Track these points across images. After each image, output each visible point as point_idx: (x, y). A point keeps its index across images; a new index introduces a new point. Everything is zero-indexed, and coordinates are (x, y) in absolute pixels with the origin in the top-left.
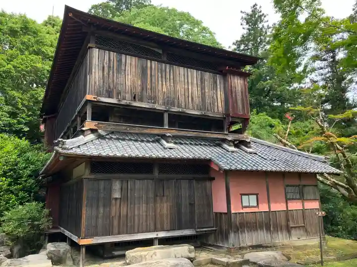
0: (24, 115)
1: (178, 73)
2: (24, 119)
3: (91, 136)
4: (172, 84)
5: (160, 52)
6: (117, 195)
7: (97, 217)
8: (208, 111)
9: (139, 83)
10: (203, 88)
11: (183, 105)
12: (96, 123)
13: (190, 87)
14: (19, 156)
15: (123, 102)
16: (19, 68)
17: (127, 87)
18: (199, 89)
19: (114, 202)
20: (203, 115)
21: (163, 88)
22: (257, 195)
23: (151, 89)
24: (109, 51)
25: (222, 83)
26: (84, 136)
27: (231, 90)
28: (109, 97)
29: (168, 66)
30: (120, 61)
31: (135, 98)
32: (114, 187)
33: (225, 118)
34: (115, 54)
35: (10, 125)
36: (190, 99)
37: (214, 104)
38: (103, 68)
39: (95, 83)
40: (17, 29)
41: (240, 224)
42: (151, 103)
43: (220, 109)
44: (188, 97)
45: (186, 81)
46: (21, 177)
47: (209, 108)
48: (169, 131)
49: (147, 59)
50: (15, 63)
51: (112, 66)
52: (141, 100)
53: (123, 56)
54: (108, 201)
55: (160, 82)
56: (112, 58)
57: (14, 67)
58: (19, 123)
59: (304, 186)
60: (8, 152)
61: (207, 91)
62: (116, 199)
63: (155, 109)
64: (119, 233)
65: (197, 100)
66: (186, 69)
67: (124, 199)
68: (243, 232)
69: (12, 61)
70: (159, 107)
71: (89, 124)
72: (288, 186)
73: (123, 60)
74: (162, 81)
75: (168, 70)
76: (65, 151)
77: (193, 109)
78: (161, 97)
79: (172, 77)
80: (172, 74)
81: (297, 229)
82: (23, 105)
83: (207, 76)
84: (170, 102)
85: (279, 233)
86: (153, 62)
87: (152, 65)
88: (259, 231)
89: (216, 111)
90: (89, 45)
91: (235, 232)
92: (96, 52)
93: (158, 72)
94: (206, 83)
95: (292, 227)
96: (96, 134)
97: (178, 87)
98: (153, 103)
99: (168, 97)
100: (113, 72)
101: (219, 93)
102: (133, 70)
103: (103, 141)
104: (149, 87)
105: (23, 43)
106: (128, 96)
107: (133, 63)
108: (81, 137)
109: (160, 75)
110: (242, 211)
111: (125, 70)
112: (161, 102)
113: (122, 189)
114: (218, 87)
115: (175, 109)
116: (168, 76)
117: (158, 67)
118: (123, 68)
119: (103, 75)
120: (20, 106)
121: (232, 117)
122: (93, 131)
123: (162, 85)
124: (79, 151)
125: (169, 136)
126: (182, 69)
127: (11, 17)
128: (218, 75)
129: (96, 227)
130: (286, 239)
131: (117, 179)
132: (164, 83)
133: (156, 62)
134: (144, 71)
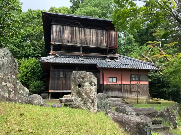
0: (39, 50)
1: (86, 31)
2: (39, 51)
3: (53, 56)
4: (84, 36)
5: (79, 23)
6: (62, 76)
7: (55, 84)
8: (99, 45)
9: (70, 36)
10: (97, 37)
11: (88, 43)
12: (54, 52)
13: (92, 37)
14: (35, 65)
15: (64, 44)
16: (36, 32)
17: (66, 38)
18: (96, 37)
19: (60, 78)
20: (97, 47)
21: (80, 37)
22: (116, 78)
23: (75, 38)
24: (59, 25)
25: (106, 34)
26: (50, 56)
27: (110, 36)
28: (59, 42)
29: (82, 29)
30: (63, 29)
31: (69, 42)
32: (61, 74)
33: (107, 48)
34: (61, 26)
35: (34, 54)
36: (91, 41)
37: (102, 43)
38: (57, 31)
39: (54, 37)
40: (35, 16)
41: (107, 88)
42: (75, 43)
43: (105, 45)
44: (91, 40)
45: (90, 34)
46: (36, 72)
47: (100, 45)
48: (82, 54)
49: (74, 27)
50: (34, 30)
51: (60, 31)
52: (71, 43)
53: (64, 27)
54: (59, 79)
55: (79, 35)
56: (60, 28)
57: (34, 31)
58: (37, 53)
59: (140, 75)
60: (32, 64)
61: (99, 37)
62: (61, 78)
63: (77, 46)
64: (62, 89)
65: (94, 41)
66: (90, 29)
67: (64, 78)
68: (109, 91)
69: (33, 29)
70: (78, 45)
71: (52, 52)
72: (132, 75)
73: (64, 28)
74: (80, 35)
75: (82, 30)
76: (42, 61)
77: (93, 45)
78: (79, 41)
79: (84, 33)
80: (84, 32)
81: (135, 92)
82: (38, 46)
83: (100, 31)
84: (82, 43)
85: (126, 93)
86: (76, 28)
87: (76, 29)
88: (116, 91)
89: (103, 45)
90: (52, 24)
91: (105, 91)
92: (54, 26)
93: (78, 31)
94: (99, 34)
95: (132, 91)
96: (55, 56)
97: (86, 37)
98: (76, 43)
99: (82, 41)
100: (60, 33)
101: (105, 38)
102: (68, 31)
103: (57, 58)
104: (74, 37)
105: (37, 22)
106: (66, 41)
107: (68, 29)
108: (49, 56)
109: (79, 33)
110: (108, 83)
111: (65, 32)
112: (79, 43)
113: (63, 74)
114: (105, 35)
115: (85, 45)
116: (82, 33)
117: (78, 29)
118: (64, 31)
119: (57, 34)
120: (37, 47)
121: (109, 48)
122: (53, 54)
123: (80, 36)
124: (46, 61)
125: (82, 56)
126: (88, 29)
127: (34, 11)
128: (104, 31)
129: (54, 87)
130: (129, 95)
131: (62, 71)
132: (81, 36)
133: (78, 28)
134: (72, 31)
